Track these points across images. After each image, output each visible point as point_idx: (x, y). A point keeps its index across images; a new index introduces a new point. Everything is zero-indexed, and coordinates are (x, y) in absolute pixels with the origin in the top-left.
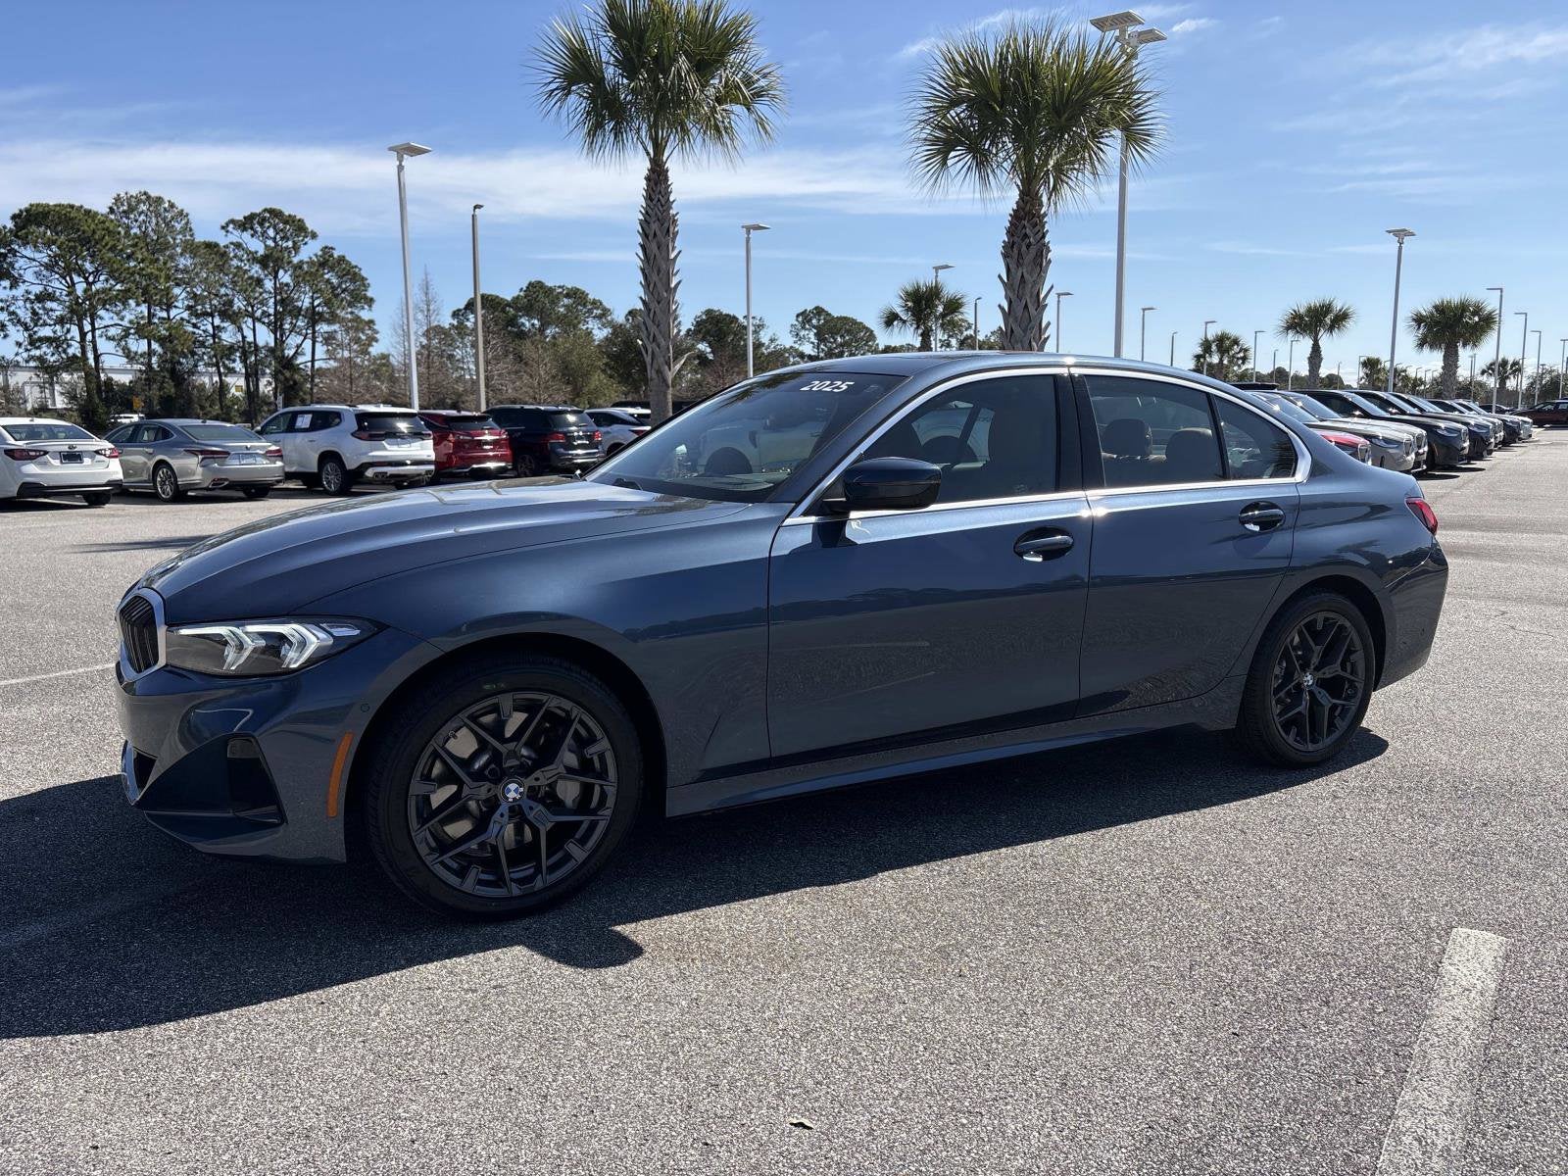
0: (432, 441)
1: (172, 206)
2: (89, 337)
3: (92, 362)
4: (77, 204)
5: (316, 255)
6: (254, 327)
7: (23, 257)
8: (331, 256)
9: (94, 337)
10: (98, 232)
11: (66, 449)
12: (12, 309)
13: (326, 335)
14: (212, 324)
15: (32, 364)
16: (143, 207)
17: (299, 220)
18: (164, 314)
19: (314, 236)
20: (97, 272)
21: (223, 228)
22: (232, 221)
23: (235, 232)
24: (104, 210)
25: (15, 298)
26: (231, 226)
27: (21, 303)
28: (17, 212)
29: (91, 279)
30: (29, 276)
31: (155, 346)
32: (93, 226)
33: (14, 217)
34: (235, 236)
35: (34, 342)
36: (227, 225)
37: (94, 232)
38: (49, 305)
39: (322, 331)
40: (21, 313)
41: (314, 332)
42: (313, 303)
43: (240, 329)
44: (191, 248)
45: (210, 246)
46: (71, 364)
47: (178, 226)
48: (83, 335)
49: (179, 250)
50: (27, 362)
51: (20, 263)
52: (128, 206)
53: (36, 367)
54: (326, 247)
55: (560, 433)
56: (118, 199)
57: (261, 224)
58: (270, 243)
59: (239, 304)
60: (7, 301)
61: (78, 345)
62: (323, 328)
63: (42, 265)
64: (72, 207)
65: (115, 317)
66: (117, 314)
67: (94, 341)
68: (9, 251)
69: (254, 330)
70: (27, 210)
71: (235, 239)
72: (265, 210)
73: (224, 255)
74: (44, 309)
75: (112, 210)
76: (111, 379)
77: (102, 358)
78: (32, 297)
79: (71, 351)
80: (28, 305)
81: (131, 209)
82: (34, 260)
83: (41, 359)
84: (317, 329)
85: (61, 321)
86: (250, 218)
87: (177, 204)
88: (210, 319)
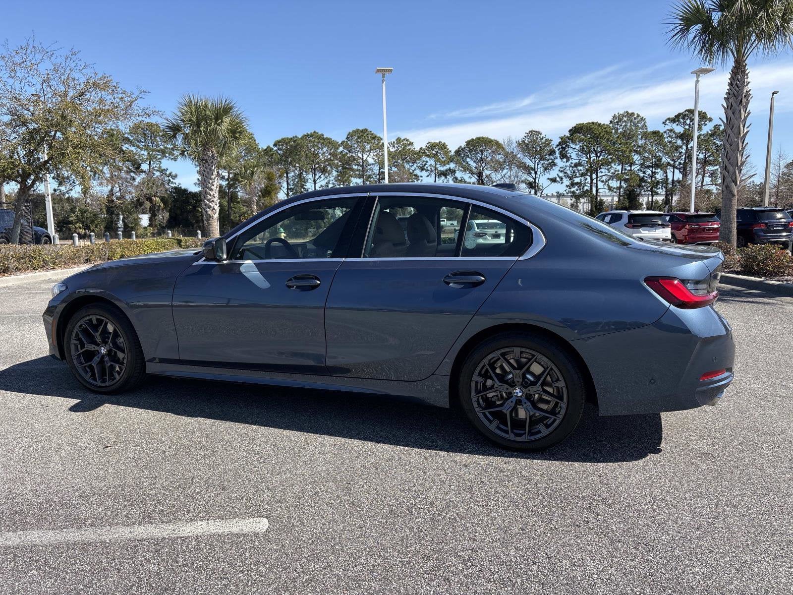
0: (670, 229)
1: (638, 116)
2: (595, 181)
3: (594, 192)
4: (596, 121)
5: (711, 130)
6: (674, 171)
7: (571, 148)
8: (719, 129)
9: (597, 181)
10: (602, 133)
11: (494, 233)
12: (565, 171)
13: (712, 172)
14: (652, 171)
15: (569, 194)
16: (625, 119)
17: (704, 113)
18: (629, 168)
19: (711, 120)
20: (601, 152)
21: (663, 123)
22: (669, 119)
23: (669, 124)
24: (608, 123)
25: (566, 166)
26: (668, 121)
27: (568, 168)
28: (571, 128)
29: (599, 155)
30: (574, 156)
31: (623, 183)
32: (600, 131)
33: (570, 131)
34: (670, 126)
35: (573, 184)
36: (666, 121)
37: (600, 133)
38: (580, 168)
39: (709, 169)
40: (569, 172)
41: (704, 171)
42: (705, 156)
43: (666, 173)
44: (645, 135)
45: (655, 133)
46: (584, 194)
47: (640, 125)
48: (592, 180)
49: (640, 137)
50: (567, 194)
51: (570, 150)
52: (618, 119)
53: (571, 196)
54: (716, 126)
55: (763, 223)
56: (614, 117)
57: (683, 118)
58: (687, 127)
59: (665, 160)
60: (563, 168)
61: (589, 185)
62: (710, 168)
63: (579, 150)
64: (593, 123)
65: (607, 171)
66: (608, 170)
67: (597, 183)
68: (566, 146)
69: (673, 172)
70: (575, 127)
71: (670, 128)
72: (686, 111)
73: (662, 136)
74: (578, 170)
75: (611, 122)
76: (602, 200)
77: (599, 191)
78: (573, 165)
79: (586, 188)
80: (571, 169)
81: (620, 120)
82: (575, 149)
83: (573, 192)
84: (706, 168)
85: (582, 175)
86: (678, 116)
87: (641, 115)
88: (651, 169)
